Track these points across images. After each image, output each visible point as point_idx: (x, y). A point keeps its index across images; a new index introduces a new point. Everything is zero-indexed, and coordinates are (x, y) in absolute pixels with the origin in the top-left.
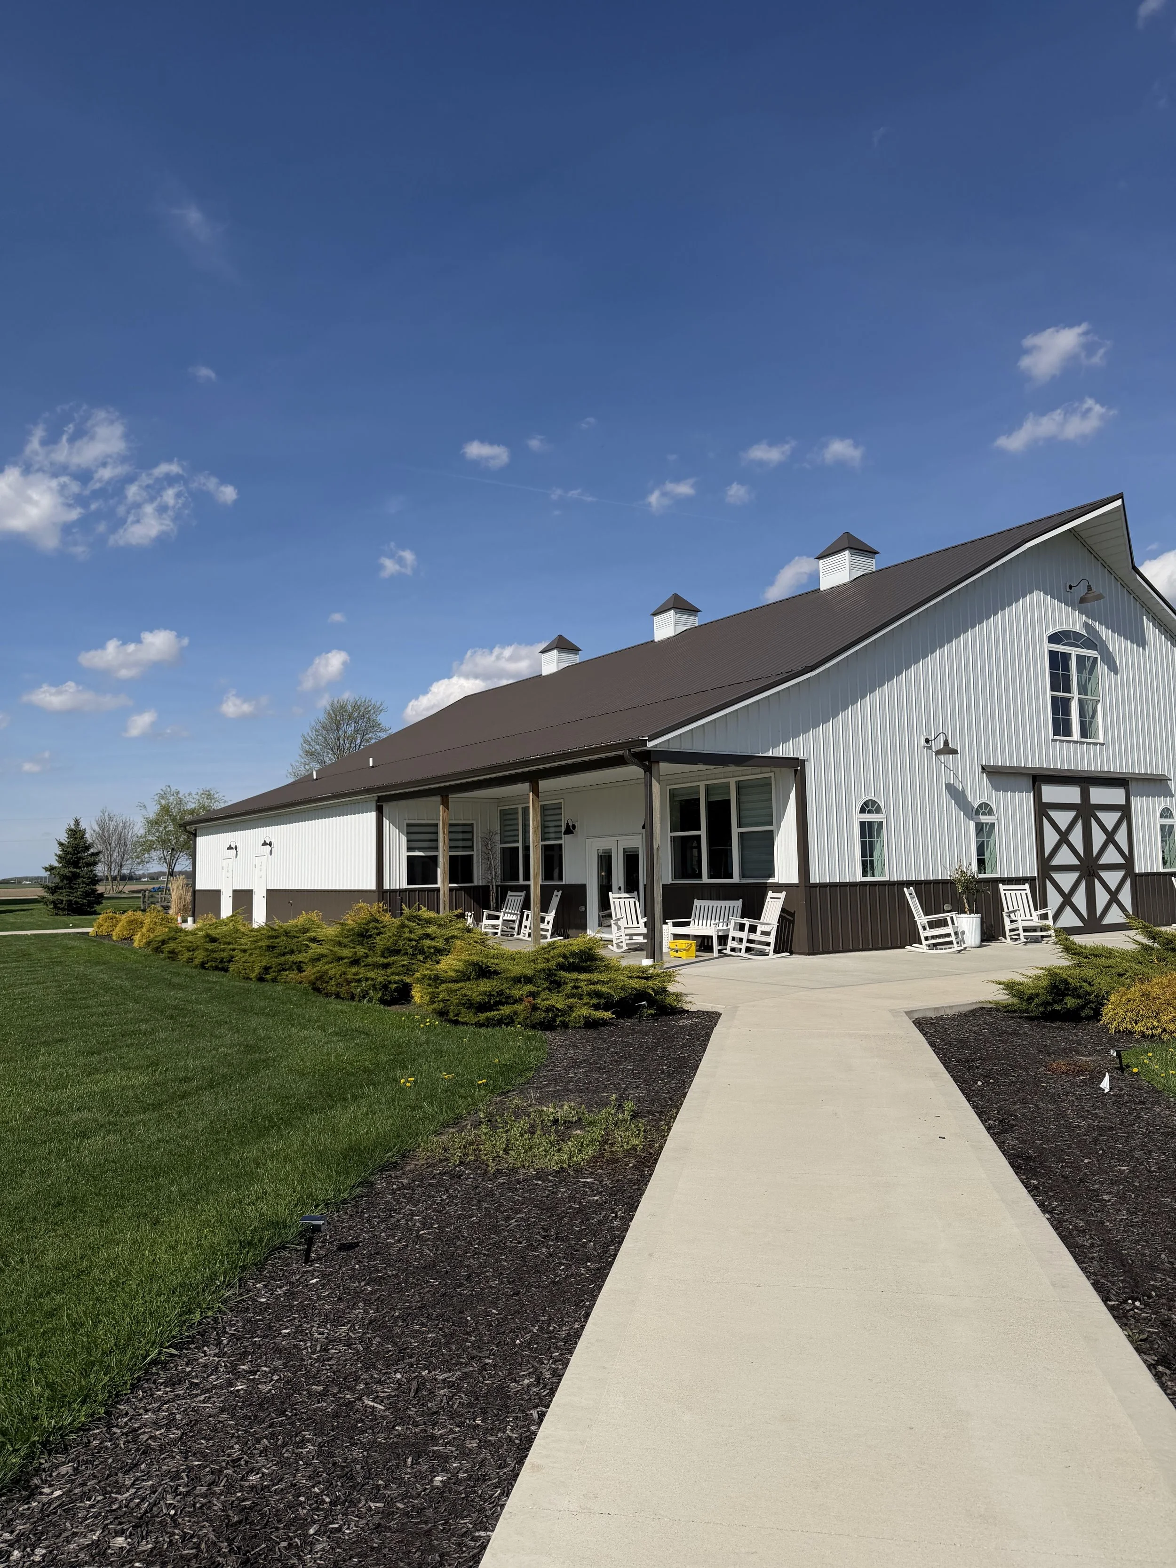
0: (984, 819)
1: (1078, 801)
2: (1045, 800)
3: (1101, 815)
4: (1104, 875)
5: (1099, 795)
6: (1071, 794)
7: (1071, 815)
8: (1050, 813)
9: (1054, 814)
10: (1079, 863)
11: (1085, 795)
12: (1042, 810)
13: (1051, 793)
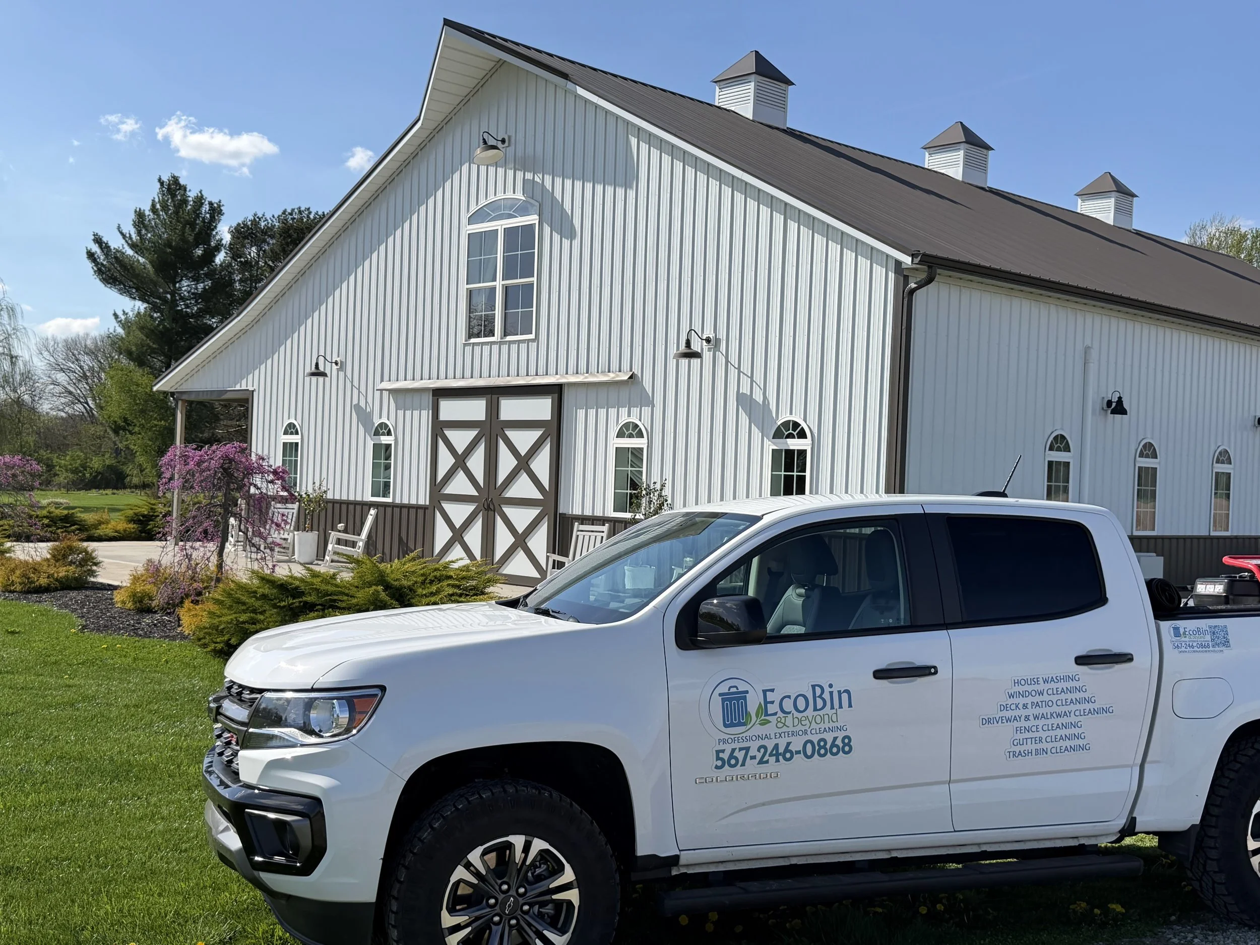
0: (385, 440)
1: (481, 416)
2: (443, 416)
3: (511, 434)
4: (509, 511)
5: (511, 409)
6: (476, 409)
7: (471, 434)
8: (446, 432)
9: (450, 434)
10: (477, 494)
11: (493, 410)
12: (439, 428)
13: (450, 409)
